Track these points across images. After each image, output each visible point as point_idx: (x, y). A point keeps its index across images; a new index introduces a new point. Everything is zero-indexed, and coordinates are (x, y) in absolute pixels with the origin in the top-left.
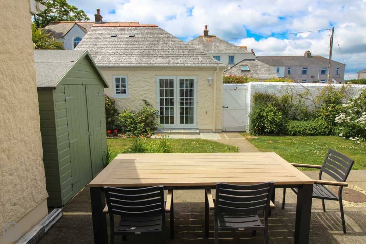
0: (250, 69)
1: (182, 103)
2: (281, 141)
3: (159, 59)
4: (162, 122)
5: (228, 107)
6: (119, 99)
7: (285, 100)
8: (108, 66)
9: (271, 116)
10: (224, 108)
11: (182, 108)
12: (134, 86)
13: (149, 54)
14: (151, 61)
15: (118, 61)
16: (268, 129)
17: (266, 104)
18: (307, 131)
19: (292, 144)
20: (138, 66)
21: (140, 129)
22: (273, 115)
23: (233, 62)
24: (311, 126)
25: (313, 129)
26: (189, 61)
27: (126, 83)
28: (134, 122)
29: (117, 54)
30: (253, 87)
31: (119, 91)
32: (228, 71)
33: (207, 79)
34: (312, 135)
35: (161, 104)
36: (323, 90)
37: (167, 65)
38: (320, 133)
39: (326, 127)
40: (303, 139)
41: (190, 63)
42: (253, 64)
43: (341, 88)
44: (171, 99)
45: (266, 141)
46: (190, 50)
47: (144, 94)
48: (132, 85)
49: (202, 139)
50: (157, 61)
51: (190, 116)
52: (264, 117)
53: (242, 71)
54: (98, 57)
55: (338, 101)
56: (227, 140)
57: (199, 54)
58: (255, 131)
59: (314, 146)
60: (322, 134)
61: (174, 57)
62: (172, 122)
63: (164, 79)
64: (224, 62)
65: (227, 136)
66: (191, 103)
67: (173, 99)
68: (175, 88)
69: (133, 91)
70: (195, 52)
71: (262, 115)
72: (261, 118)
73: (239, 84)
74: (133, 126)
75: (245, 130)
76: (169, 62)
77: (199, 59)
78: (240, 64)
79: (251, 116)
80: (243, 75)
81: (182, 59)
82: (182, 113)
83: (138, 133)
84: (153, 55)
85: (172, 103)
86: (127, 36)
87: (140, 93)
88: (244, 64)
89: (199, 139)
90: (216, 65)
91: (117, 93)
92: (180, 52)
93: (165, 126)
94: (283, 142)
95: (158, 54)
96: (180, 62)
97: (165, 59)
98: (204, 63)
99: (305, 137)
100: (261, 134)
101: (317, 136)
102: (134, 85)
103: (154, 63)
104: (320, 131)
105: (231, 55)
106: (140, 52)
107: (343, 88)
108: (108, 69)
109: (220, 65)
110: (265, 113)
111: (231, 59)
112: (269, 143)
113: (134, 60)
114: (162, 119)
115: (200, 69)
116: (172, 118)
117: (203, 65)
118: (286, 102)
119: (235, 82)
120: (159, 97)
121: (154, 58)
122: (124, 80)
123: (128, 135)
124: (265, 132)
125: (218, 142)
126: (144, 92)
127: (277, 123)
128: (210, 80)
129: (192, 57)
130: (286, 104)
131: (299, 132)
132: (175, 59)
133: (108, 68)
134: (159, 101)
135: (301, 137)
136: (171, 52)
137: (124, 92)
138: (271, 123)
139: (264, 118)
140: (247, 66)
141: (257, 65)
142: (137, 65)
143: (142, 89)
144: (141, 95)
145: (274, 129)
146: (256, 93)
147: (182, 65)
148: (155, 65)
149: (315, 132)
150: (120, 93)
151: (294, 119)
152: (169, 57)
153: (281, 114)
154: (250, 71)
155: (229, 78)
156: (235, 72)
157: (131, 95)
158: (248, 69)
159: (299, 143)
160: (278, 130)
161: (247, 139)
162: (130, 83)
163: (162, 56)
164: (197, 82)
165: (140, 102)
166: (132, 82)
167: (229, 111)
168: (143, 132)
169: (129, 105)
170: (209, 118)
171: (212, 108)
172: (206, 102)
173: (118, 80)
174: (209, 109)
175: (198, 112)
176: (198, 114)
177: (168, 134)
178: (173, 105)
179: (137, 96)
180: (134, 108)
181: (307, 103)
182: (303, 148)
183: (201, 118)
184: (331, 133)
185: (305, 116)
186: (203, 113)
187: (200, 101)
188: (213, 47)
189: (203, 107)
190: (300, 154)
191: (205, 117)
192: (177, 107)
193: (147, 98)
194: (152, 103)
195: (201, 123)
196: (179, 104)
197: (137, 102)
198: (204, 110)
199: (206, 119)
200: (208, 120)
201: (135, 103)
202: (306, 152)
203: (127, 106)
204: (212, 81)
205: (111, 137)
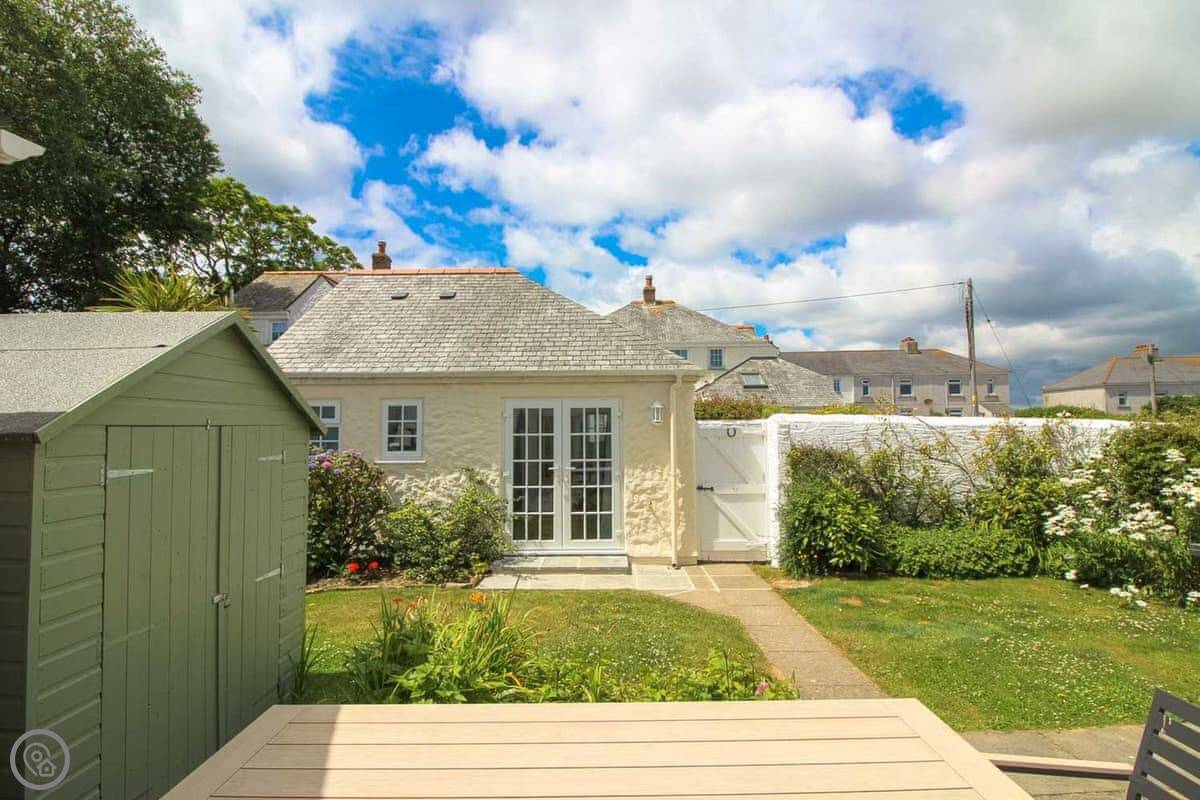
0: (765, 381)
1: (576, 477)
2: (887, 598)
3: (516, 354)
4: (518, 534)
5: (712, 489)
6: (393, 468)
7: (882, 465)
8: (368, 374)
9: (846, 516)
10: (703, 492)
11: (576, 495)
12: (442, 429)
13: (488, 342)
14: (492, 359)
15: (399, 360)
16: (841, 556)
17: (826, 479)
18: (963, 562)
19: (926, 612)
20: (452, 373)
21: (446, 559)
22: (851, 512)
23: (721, 363)
24: (972, 545)
25: (980, 557)
26: (597, 357)
27: (419, 421)
28: (430, 533)
29: (401, 341)
30: (786, 431)
31: (397, 444)
32: (711, 388)
33: (649, 408)
34: (978, 576)
35: (518, 478)
36: (989, 437)
37: (535, 369)
38: (1002, 569)
39: (1018, 551)
40: (954, 589)
41: (601, 363)
42: (773, 369)
43: (1042, 429)
44: (546, 466)
45: (841, 600)
46: (600, 328)
47: (469, 451)
48: (436, 427)
49: (635, 591)
50: (508, 360)
51: (601, 515)
52: (823, 519)
53: (746, 387)
54: (346, 350)
55: (1038, 470)
56: (716, 592)
57: (627, 338)
58: (798, 563)
59: (1000, 618)
60: (1009, 571)
61: (557, 349)
63: (527, 408)
64: (698, 363)
65: (715, 579)
66: (606, 477)
67: (551, 465)
68: (556, 434)
69: (436, 445)
70: (617, 334)
71: (819, 513)
72: (814, 523)
73: (738, 422)
74: (424, 549)
75: (768, 559)
76: (541, 361)
77: (627, 352)
78: (740, 369)
79: (783, 514)
80: (750, 397)
81: (578, 353)
82: (577, 506)
83: (441, 571)
84: (500, 344)
85: (548, 477)
86: (435, 297)
87: (457, 449)
88: (750, 369)
89: (628, 590)
90: (672, 368)
91: (390, 449)
92: (574, 335)
93: (529, 546)
94: (896, 605)
95: (511, 340)
96: (572, 361)
97: (531, 354)
98: (641, 364)
99: (958, 584)
100: (821, 574)
101: (996, 580)
102: (441, 425)
103: (499, 363)
104: (1001, 563)
105: (715, 346)
106: (462, 336)
107: (1048, 431)
108: (368, 382)
109: (686, 367)
110: (826, 507)
111: (716, 358)
112: (847, 606)
113: (444, 357)
114: (518, 524)
115: (631, 379)
116: (548, 521)
117: (638, 367)
118: (883, 473)
119: (730, 415)
120: (510, 461)
121: (501, 351)
122: (411, 412)
123: (412, 578)
124: (829, 566)
125: (686, 604)
126: (469, 446)
127: (867, 538)
128: (658, 409)
129: (606, 348)
130: (886, 480)
131: (938, 567)
132: (559, 353)
133: (369, 378)
134: (509, 473)
135: (947, 583)
136: (548, 335)
137: (411, 446)
138: (849, 537)
139: (825, 523)
140: (758, 374)
141: (785, 372)
142: (451, 369)
143: (465, 436)
144: (460, 456)
145: (859, 559)
146: (793, 448)
147: (578, 368)
148: (502, 369)
149: (986, 567)
150: (398, 449)
151: (915, 523)
152: (542, 348)
153: (875, 510)
154: (766, 387)
155: (716, 402)
156: (730, 390)
157: (431, 455)
158: (762, 383)
159: (946, 607)
160: (872, 562)
161: (777, 590)
162: (429, 419)
163: (523, 344)
164: (621, 417)
165: (456, 475)
166: (436, 416)
167: (717, 501)
168: (459, 567)
169: (422, 484)
170: (658, 521)
171: (665, 491)
172: (648, 475)
173: (395, 412)
174: (658, 495)
175: (625, 504)
176: (625, 511)
177: (533, 571)
178: (552, 484)
179: (448, 456)
180: (438, 492)
181: (949, 474)
182: (966, 628)
183: (636, 521)
184: (1033, 569)
185: (947, 513)
186: (641, 506)
187: (630, 472)
188: (667, 329)
189: (639, 488)
190: (964, 653)
191: (647, 520)
192: (562, 490)
193: (474, 463)
194: (491, 477)
195: (634, 538)
196: (567, 478)
197: (446, 474)
198: (643, 497)
199: (649, 525)
200: (655, 529)
201: (440, 478)
202: (983, 645)
203: (416, 486)
204: (665, 413)
205: (358, 583)
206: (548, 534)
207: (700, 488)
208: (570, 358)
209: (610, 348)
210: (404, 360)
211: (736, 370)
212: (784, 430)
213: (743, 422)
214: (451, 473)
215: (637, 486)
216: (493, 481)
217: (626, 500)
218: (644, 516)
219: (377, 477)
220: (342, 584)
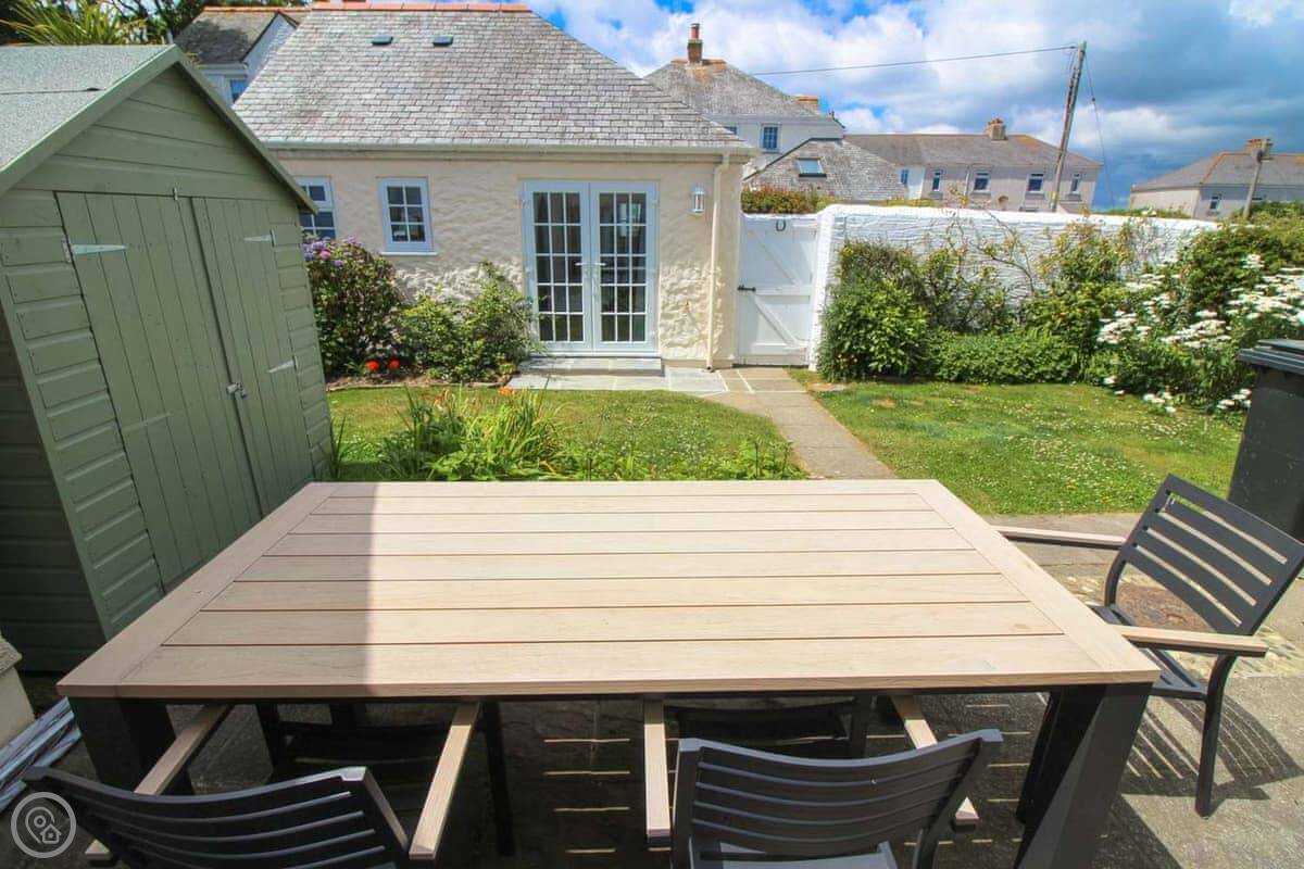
0: (824, 169)
1: (606, 275)
2: (920, 401)
3: (532, 123)
4: (546, 334)
6: (401, 261)
7: (940, 267)
8: (358, 145)
9: (893, 319)
10: (744, 293)
11: (607, 293)
12: (452, 216)
13: (497, 107)
14: (505, 129)
15: (393, 128)
16: (881, 361)
17: (877, 279)
18: (1003, 367)
19: (958, 414)
20: (458, 146)
21: (471, 359)
22: (899, 315)
23: (775, 146)
24: (1017, 352)
25: (1021, 363)
26: (629, 130)
27: (424, 206)
28: (451, 333)
29: (390, 103)
30: (841, 224)
31: (403, 234)
32: (763, 175)
33: (690, 196)
34: (1014, 381)
35: (543, 275)
36: (1061, 236)
37: (557, 142)
38: (1040, 376)
39: (1062, 358)
40: (989, 394)
41: (635, 136)
42: (835, 154)
43: (1121, 229)
44: (573, 261)
45: (874, 402)
46: (634, 91)
47: (486, 242)
48: (445, 214)
49: (668, 392)
50: (525, 130)
51: (633, 316)
52: (868, 322)
53: (801, 176)
54: (325, 114)
55: (1106, 274)
56: (749, 395)
57: (666, 105)
58: (837, 367)
59: (1028, 420)
60: (1048, 377)
61: (583, 117)
62: (577, 336)
63: (549, 192)
64: (750, 141)
65: (750, 382)
66: (639, 276)
67: (579, 260)
68: (583, 224)
69: (448, 234)
70: (653, 100)
71: (866, 316)
72: (858, 327)
73: (789, 217)
74: (447, 348)
75: (806, 363)
76: (564, 133)
77: (666, 124)
78: (796, 153)
79: (827, 317)
80: (805, 188)
81: (607, 123)
82: (607, 307)
83: (466, 371)
84: (512, 110)
85: (576, 274)
86: (428, 43)
87: (471, 240)
88: (808, 153)
89: (661, 391)
90: (719, 145)
91: (396, 239)
92: (603, 99)
93: (557, 348)
94: (928, 407)
95: (526, 104)
96: (600, 134)
97: (550, 123)
98: (681, 139)
99: (995, 389)
100: (858, 378)
101: (1032, 386)
102: (451, 211)
103: (512, 135)
104: (1041, 369)
105: (771, 123)
106: (467, 98)
107: (1127, 232)
108: (358, 155)
109: (735, 145)
110: (874, 309)
111: (770, 136)
112: (881, 408)
113: (445, 125)
114: (545, 325)
115: (670, 158)
116: (577, 321)
117: (678, 144)
118: (940, 274)
119: (780, 209)
120: (533, 255)
121: (515, 118)
122: (414, 195)
123: (436, 378)
124: (867, 370)
125: (719, 404)
126: (485, 237)
127: (911, 342)
128: (699, 196)
129: (640, 118)
130: (941, 282)
131: (977, 372)
132: (583, 123)
133: (359, 151)
134: (533, 268)
135: (984, 387)
136: (571, 99)
137: (419, 235)
138: (892, 341)
139: (870, 326)
140: (816, 160)
141: (848, 158)
142: (456, 141)
143: (477, 225)
144: (476, 248)
145: (900, 363)
146: (848, 245)
147: (608, 143)
148: (517, 142)
149: (1026, 373)
150: (404, 238)
151: (963, 328)
152: (563, 116)
153: (925, 313)
154: (825, 176)
155: (766, 192)
156: (783, 178)
157: (442, 247)
158: (821, 171)
159: (978, 409)
160: (912, 367)
161: (812, 392)
162: (435, 204)
163: (540, 110)
164: (658, 205)
165: (472, 270)
166: (445, 200)
167: (758, 301)
168: (483, 368)
169: (437, 279)
170: (694, 322)
171: (703, 291)
172: (686, 273)
173: (395, 194)
174: (696, 296)
175: (660, 305)
176: (660, 312)
177: (563, 372)
178: (580, 282)
179: (462, 249)
180: (454, 289)
181: (1009, 277)
182: (993, 428)
183: (671, 322)
184: (1074, 375)
185: (999, 319)
186: (677, 307)
187: (666, 269)
188: (715, 98)
189: (675, 287)
190: (986, 451)
191: (683, 322)
192: (591, 287)
193: (493, 256)
194: (513, 273)
195: (668, 340)
196: (597, 276)
197: (462, 269)
198: (679, 297)
199: (685, 327)
200: (691, 331)
201: (456, 272)
202: (1006, 442)
203: (430, 282)
204: (707, 201)
205: (380, 382)
206: (577, 335)
207: (741, 288)
208: (598, 130)
209: (645, 118)
210: (397, 128)
211: (791, 154)
212: (839, 223)
213: (795, 216)
214: (468, 267)
215: (672, 285)
216: (515, 277)
217: (660, 300)
218: (680, 318)
219: (385, 270)
220: (363, 383)
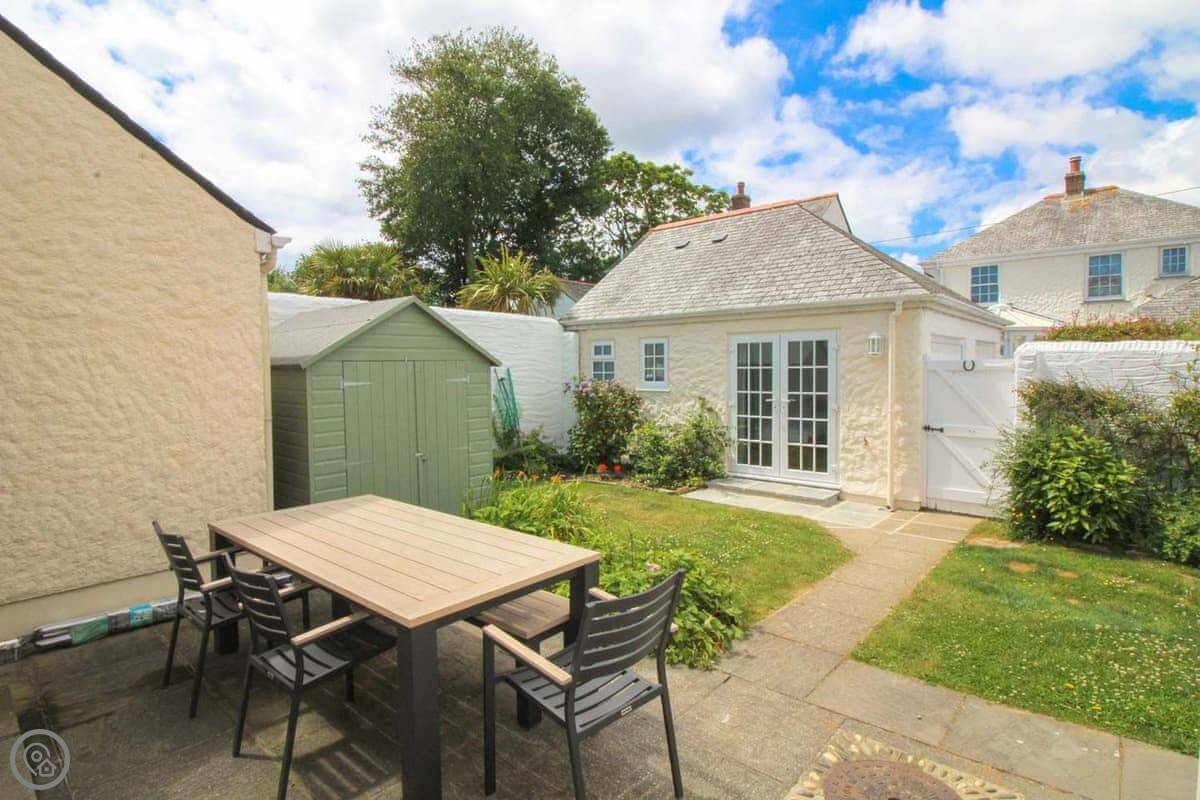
1: (793, 409)
4: (743, 459)
5: (941, 430)
6: (648, 395)
10: (930, 432)
11: (793, 425)
12: (680, 363)
26: (819, 288)
27: (666, 356)
31: (651, 376)
33: (864, 340)
35: (741, 409)
37: (754, 305)
44: (766, 398)
47: (702, 382)
48: (678, 361)
51: (817, 448)
63: (749, 343)
66: (822, 412)
67: (770, 396)
68: (775, 367)
69: (678, 376)
76: (764, 297)
81: (803, 285)
82: (794, 437)
85: (768, 409)
87: (692, 380)
91: (647, 379)
93: (750, 470)
96: (792, 294)
102: (681, 359)
103: (726, 302)
108: (630, 325)
114: (742, 450)
115: (847, 310)
116: (768, 449)
120: (736, 392)
122: (660, 348)
126: (701, 378)
128: (873, 340)
134: (734, 401)
143: (697, 369)
144: (695, 386)
150: (651, 379)
157: (674, 385)
162: (672, 355)
164: (837, 351)
165: (692, 402)
166: (677, 352)
167: (950, 444)
169: (668, 409)
170: (875, 459)
171: (883, 428)
172: (865, 411)
173: (648, 348)
174: (875, 433)
175: (841, 439)
176: (841, 446)
178: (771, 415)
179: (686, 388)
180: (679, 417)
183: (851, 457)
186: (856, 442)
187: (847, 407)
189: (856, 423)
191: (863, 457)
192: (780, 420)
193: (707, 393)
194: (719, 406)
195: (849, 474)
196: (785, 410)
197: (685, 401)
198: (859, 433)
199: (865, 462)
200: (872, 468)
201: (681, 404)
203: (664, 411)
204: (882, 343)
205: (608, 480)
206: (767, 462)
207: (927, 428)
214: (689, 400)
215: (852, 421)
216: (720, 410)
217: (841, 435)
218: (861, 453)
